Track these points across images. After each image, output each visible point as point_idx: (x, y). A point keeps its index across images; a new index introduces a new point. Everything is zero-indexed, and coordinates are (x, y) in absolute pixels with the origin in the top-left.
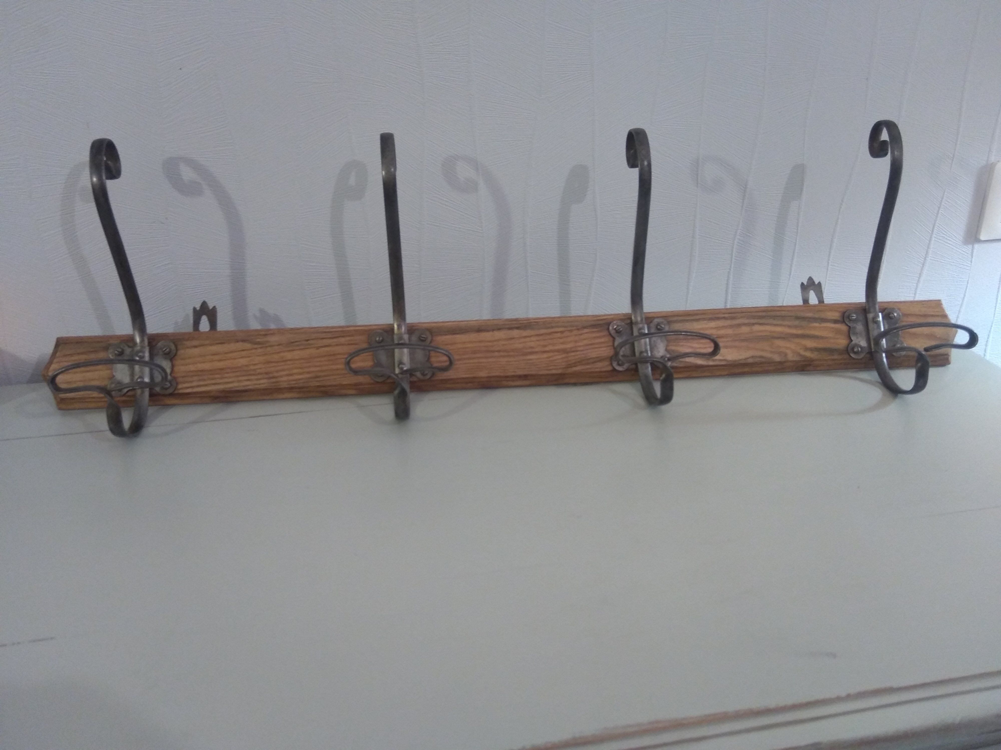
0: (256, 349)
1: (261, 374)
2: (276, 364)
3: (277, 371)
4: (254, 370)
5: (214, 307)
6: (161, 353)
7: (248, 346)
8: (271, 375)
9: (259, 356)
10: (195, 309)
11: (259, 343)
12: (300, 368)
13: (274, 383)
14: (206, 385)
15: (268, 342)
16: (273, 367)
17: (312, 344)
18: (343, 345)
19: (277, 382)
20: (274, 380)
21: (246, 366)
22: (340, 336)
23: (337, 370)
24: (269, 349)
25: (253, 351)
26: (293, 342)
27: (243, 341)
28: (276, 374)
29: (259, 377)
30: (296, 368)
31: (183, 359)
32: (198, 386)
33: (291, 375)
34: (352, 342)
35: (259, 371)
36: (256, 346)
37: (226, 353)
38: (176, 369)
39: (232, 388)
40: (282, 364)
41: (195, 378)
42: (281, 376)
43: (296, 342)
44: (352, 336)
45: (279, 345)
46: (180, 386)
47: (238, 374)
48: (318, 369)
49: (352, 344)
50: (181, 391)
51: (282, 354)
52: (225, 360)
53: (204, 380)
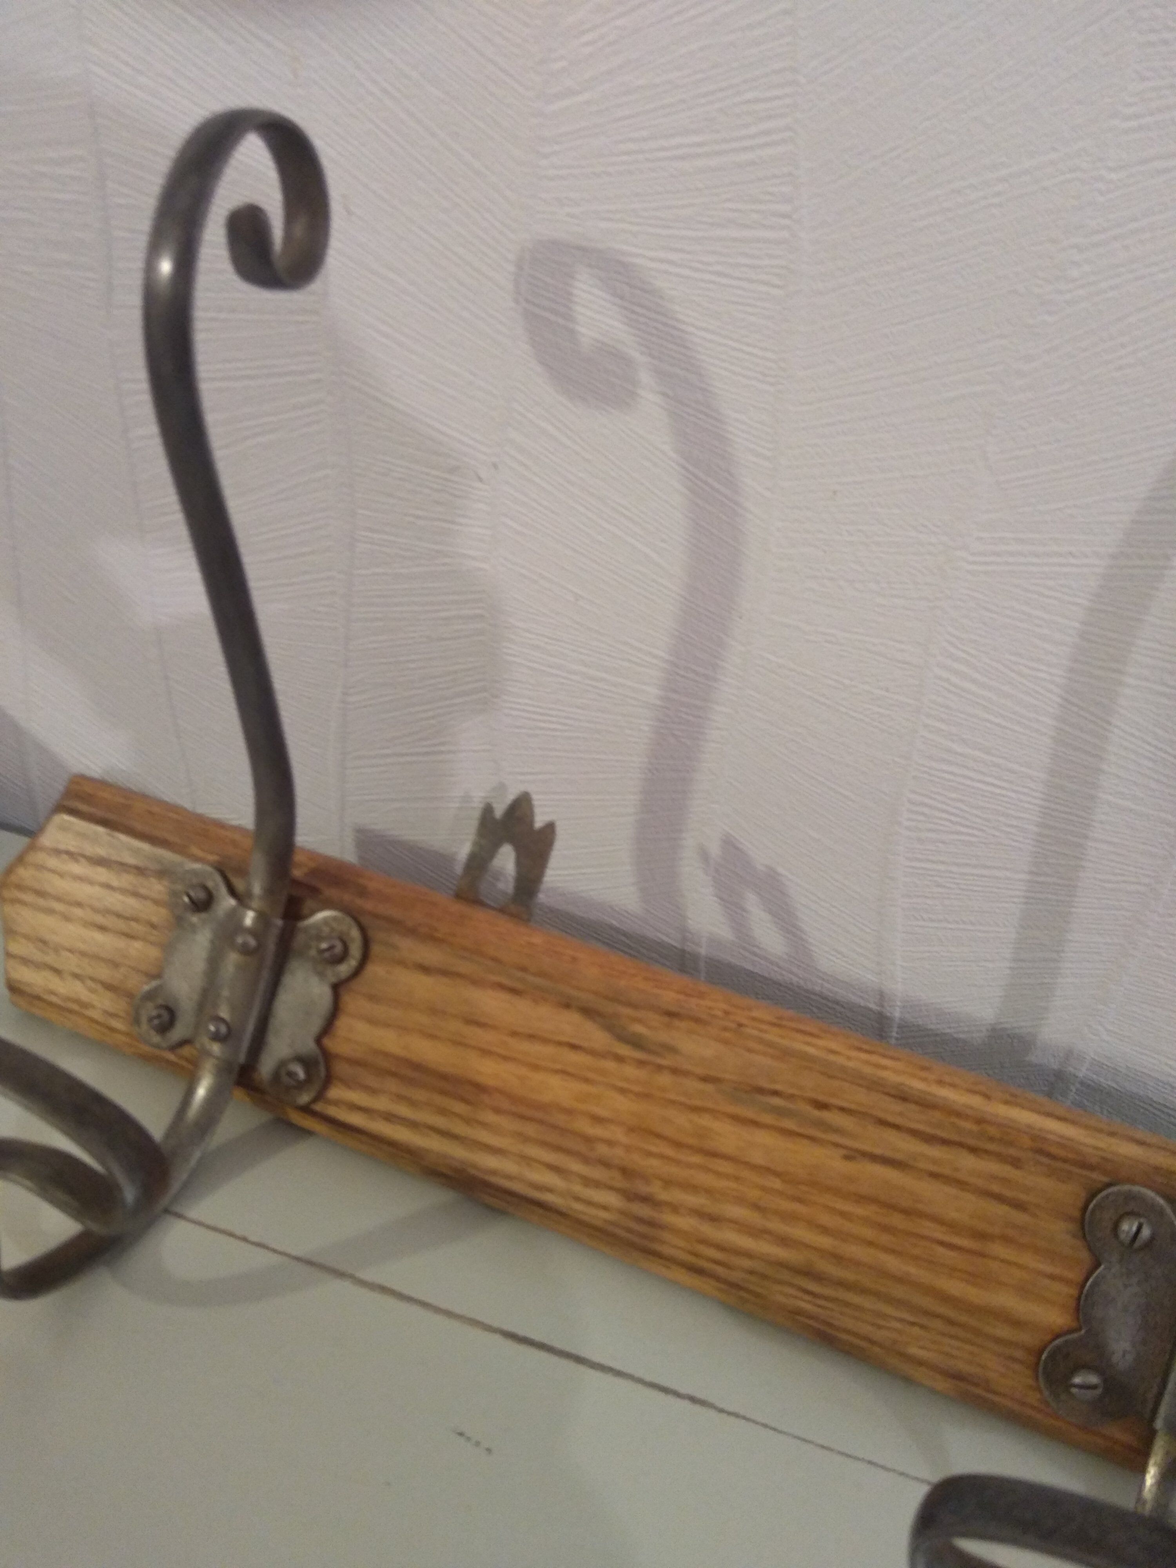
0: (620, 1059)
1: (605, 1164)
2: (670, 1152)
3: (668, 1183)
4: (588, 1140)
5: (550, 828)
6: (313, 952)
7: (598, 1037)
8: (643, 1188)
9: (623, 1091)
10: (488, 810)
11: (637, 1042)
12: (756, 1207)
13: (640, 1220)
14: (413, 1125)
15: (672, 1050)
16: (662, 1157)
17: (837, 1131)
18: (961, 1184)
19: (651, 1223)
20: (644, 1211)
21: (569, 1112)
22: (961, 1145)
23: (900, 1280)
24: (665, 1079)
25: (610, 1065)
26: (761, 1091)
27: (587, 1012)
28: (656, 1190)
29: (597, 1173)
30: (740, 1200)
31: (372, 998)
32: (389, 1117)
33: (714, 1219)
34: (1008, 1193)
35: (602, 1150)
36: (624, 1050)
37: (514, 1034)
38: (343, 1024)
39: (494, 1172)
40: (696, 1159)
41: (392, 1085)
42: (675, 1208)
43: (776, 1093)
44: (1016, 1163)
45: (705, 1079)
46: (335, 1092)
47: (530, 1129)
48: (825, 1242)
49: (999, 1198)
50: (332, 1111)
51: (705, 1121)
52: (506, 1058)
53: (413, 1103)
